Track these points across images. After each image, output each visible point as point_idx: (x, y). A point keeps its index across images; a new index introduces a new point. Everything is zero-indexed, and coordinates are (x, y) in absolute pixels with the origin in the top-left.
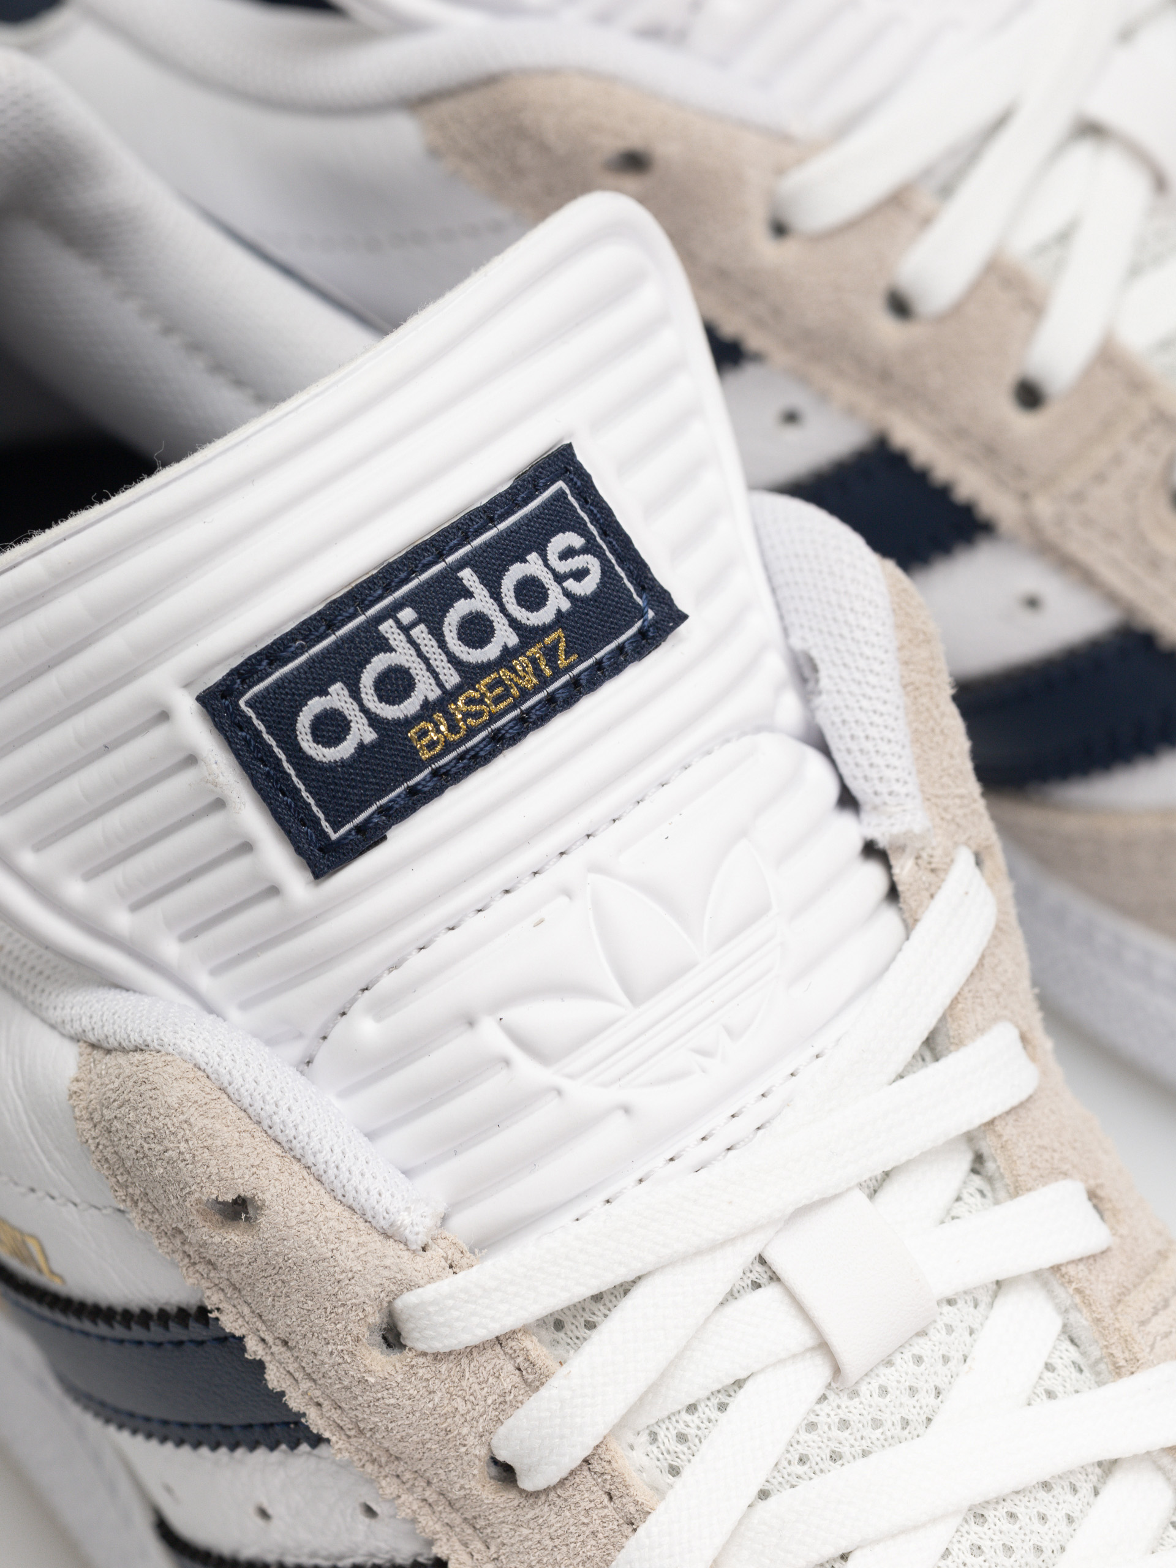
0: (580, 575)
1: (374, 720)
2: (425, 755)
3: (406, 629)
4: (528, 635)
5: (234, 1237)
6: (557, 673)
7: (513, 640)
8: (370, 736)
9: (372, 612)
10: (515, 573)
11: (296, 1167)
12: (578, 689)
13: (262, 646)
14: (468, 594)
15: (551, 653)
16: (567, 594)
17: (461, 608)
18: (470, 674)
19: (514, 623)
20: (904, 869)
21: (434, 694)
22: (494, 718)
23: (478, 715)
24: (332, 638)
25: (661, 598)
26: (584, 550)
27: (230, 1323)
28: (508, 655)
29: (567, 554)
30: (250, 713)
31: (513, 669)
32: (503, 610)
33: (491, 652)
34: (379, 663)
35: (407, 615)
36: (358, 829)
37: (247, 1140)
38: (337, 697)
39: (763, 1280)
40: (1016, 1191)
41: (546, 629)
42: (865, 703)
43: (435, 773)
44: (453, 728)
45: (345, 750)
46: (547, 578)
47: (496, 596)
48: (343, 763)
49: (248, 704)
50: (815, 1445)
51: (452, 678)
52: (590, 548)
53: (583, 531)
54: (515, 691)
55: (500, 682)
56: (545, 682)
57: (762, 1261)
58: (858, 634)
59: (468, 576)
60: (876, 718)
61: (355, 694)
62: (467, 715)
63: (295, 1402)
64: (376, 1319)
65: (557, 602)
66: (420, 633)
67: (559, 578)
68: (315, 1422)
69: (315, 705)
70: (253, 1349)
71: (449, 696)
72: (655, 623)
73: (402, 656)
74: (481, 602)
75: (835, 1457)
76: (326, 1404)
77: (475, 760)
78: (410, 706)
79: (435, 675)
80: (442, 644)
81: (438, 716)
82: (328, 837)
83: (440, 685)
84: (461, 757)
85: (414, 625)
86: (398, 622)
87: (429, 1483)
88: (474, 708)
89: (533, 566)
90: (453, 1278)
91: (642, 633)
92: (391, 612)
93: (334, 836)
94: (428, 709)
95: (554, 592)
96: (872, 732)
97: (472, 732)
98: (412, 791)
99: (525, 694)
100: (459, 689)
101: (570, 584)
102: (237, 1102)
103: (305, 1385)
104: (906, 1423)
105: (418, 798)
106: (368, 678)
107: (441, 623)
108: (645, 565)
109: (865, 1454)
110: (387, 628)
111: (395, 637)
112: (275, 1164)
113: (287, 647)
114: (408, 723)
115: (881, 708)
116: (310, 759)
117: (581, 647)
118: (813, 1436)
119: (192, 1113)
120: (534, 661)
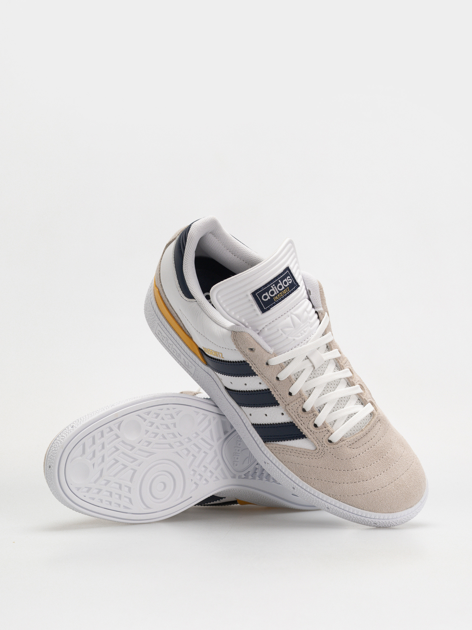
0: (290, 281)
1: (270, 296)
2: (275, 300)
3: (274, 287)
4: (285, 288)
5: (251, 353)
6: (288, 292)
7: (284, 288)
8: (269, 298)
9: (270, 285)
10: (284, 281)
11: (259, 345)
12: (290, 293)
13: (259, 288)
14: (280, 283)
15: (287, 290)
16: (289, 283)
17: (279, 284)
18: (280, 292)
19: (284, 286)
20: (320, 314)
21: (276, 294)
22: (282, 296)
23: (280, 296)
24: (266, 288)
25: (297, 284)
26: (290, 278)
27: (248, 362)
28: (283, 290)
29: (289, 279)
30: (257, 295)
31: (284, 291)
32: (283, 285)
33: (282, 289)
34: (271, 290)
35: (274, 285)
36: (267, 308)
37: (254, 342)
38: (266, 294)
39: (307, 359)
40: (332, 350)
41: (287, 287)
42: (316, 296)
43: (276, 302)
44: (278, 298)
45: (267, 300)
46: (287, 282)
47: (282, 283)
48: (266, 301)
49: (257, 294)
50: (312, 376)
51: (278, 292)
52: (291, 278)
53: (290, 276)
54: (284, 294)
55: (282, 293)
56: (287, 293)
57: (307, 356)
58: (315, 288)
59: (280, 281)
60: (317, 297)
61: (268, 294)
62: (279, 296)
63: (255, 371)
64: (266, 362)
65: (288, 284)
66: (275, 287)
67: (288, 281)
68: (257, 373)
69: (264, 295)
70: (250, 365)
71: (278, 294)
72: (297, 286)
73: (273, 290)
74: (281, 284)
75: (314, 377)
76: (259, 371)
77: (280, 301)
78: (274, 295)
79: (276, 292)
80: (277, 288)
81: (277, 296)
82: (264, 309)
83: (277, 293)
84: (278, 301)
85: (274, 286)
86: (273, 286)
87: (269, 380)
88: (280, 295)
89: (285, 280)
90: (275, 357)
91: (296, 287)
92: (272, 285)
93: (265, 309)
94: (276, 295)
95: (288, 283)
96: (317, 299)
97: (280, 298)
98: (273, 304)
99: (285, 294)
100: (279, 293)
101: (289, 282)
102: (253, 338)
103: (256, 369)
104: (321, 374)
105: (274, 305)
106: (270, 292)
107: (277, 286)
108: (296, 280)
109: (317, 377)
110: (272, 287)
111: (273, 288)
112: (257, 344)
113: (261, 288)
114: (273, 297)
115: (318, 296)
116: (263, 300)
117: (290, 289)
118: (311, 375)
119: (248, 339)
120: (286, 290)
